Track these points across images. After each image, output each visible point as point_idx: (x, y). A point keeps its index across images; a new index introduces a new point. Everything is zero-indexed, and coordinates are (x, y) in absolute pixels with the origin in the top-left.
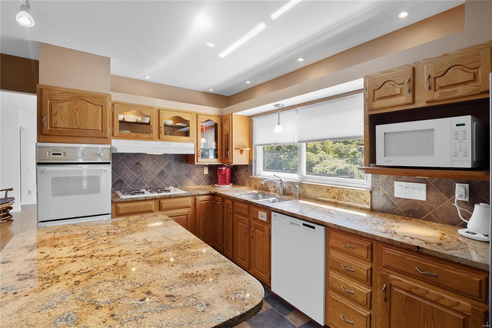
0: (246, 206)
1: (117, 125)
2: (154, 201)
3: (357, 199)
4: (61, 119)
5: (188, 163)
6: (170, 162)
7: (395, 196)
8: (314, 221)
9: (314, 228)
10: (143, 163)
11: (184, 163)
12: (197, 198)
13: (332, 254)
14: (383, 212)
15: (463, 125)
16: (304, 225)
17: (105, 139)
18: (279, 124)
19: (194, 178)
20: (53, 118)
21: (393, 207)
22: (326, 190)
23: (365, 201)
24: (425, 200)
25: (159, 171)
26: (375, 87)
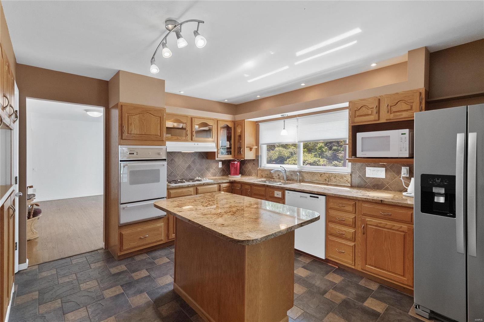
0: (264, 189)
1: (165, 130)
2: (193, 188)
3: (341, 180)
4: (134, 127)
5: (208, 159)
6: (195, 159)
7: (366, 176)
8: (318, 193)
9: (318, 198)
10: (176, 160)
11: (205, 159)
12: (221, 185)
13: (331, 212)
14: (359, 187)
15: (405, 134)
16: (311, 196)
17: (161, 142)
18: (284, 129)
19: (212, 171)
20: (130, 127)
21: (365, 184)
22: (319, 175)
23: (347, 181)
24: (385, 178)
25: (187, 165)
26: (356, 109)
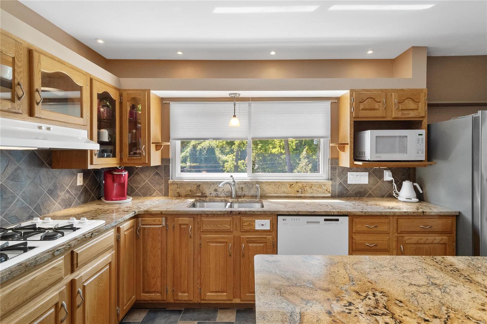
3: (319, 190)
5: (52, 168)
7: (348, 183)
9: (337, 220)
12: (121, 226)
16: (326, 220)
18: (235, 116)
19: (62, 195)
21: (347, 192)
22: (288, 186)
23: (327, 190)
24: (368, 183)
26: (361, 100)
